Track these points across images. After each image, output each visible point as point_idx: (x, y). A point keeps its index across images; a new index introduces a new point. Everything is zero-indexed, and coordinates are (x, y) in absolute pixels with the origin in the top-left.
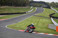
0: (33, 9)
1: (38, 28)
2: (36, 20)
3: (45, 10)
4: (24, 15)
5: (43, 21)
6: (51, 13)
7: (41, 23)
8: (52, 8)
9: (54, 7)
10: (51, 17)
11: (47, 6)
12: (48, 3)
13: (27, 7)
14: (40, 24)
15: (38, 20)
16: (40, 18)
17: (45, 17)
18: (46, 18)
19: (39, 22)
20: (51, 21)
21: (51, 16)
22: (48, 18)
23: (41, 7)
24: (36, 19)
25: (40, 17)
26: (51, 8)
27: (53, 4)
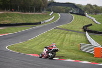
2: (60, 35)
3: (75, 19)
4: (38, 26)
5: (71, 38)
6: (85, 24)
7: (68, 41)
8: (87, 15)
9: (90, 13)
11: (78, 12)
12: (81, 6)
13: (43, 13)
14: (66, 44)
15: (62, 36)
16: (67, 33)
17: (74, 31)
19: (64, 40)
20: (86, 38)
21: (86, 29)
22: (80, 32)
23: (68, 13)
25: (66, 31)
26: (85, 15)
27: (89, 7)
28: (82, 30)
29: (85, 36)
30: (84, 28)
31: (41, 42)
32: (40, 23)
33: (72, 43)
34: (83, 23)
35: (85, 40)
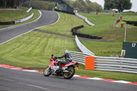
0: (32, 15)
1: (44, 60)
2: (40, 40)
3: (61, 18)
5: (56, 43)
6: (75, 26)
7: (52, 47)
8: (77, 14)
9: (81, 11)
10: (74, 34)
11: (65, 9)
13: (17, 9)
14: (48, 52)
15: (44, 41)
16: (50, 37)
17: (60, 35)
19: (45, 46)
20: (76, 44)
21: (75, 32)
22: (68, 36)
23: (51, 10)
24: (39, 38)
26: (74, 14)
27: (80, 3)
28: (70, 33)
29: (74, 41)
31: (14, 49)
32: (14, 23)
33: (56, 50)
34: (72, 25)
35: (74, 46)
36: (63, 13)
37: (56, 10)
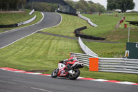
0: (35, 17)
1: (47, 63)
3: (64, 20)
4: (13, 30)
5: (59, 45)
7: (55, 49)
8: (80, 15)
9: (84, 12)
10: (77, 35)
11: (68, 10)
12: (71, 2)
13: (20, 11)
15: (47, 43)
16: (53, 39)
17: (63, 36)
18: (67, 37)
20: (79, 45)
21: (78, 33)
22: (71, 38)
23: (54, 12)
24: (42, 40)
25: (52, 37)
26: (77, 15)
27: (82, 4)
28: (73, 35)
29: (78, 42)
30: (75, 32)
31: (17, 52)
32: (16, 25)
33: (59, 52)
34: (75, 26)
35: (77, 47)
36: (66, 15)
37: (58, 11)
